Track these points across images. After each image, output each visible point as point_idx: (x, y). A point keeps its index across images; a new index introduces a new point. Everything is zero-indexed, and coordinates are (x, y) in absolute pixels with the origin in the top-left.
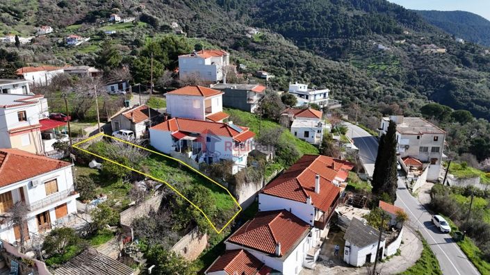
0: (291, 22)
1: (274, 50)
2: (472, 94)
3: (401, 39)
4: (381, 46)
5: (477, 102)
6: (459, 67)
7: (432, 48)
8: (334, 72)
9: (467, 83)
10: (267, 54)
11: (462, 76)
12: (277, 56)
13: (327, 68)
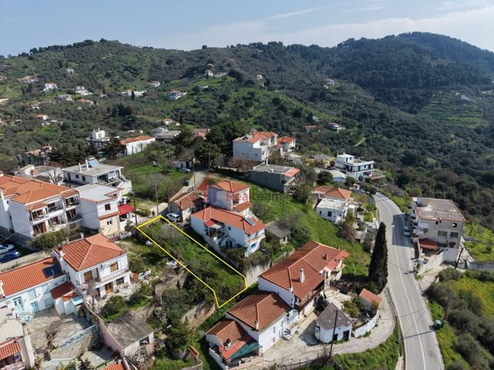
0: (371, 72)
1: (349, 101)
3: (487, 89)
4: (464, 97)
8: (408, 124)
10: (342, 105)
12: (352, 108)
13: (401, 121)
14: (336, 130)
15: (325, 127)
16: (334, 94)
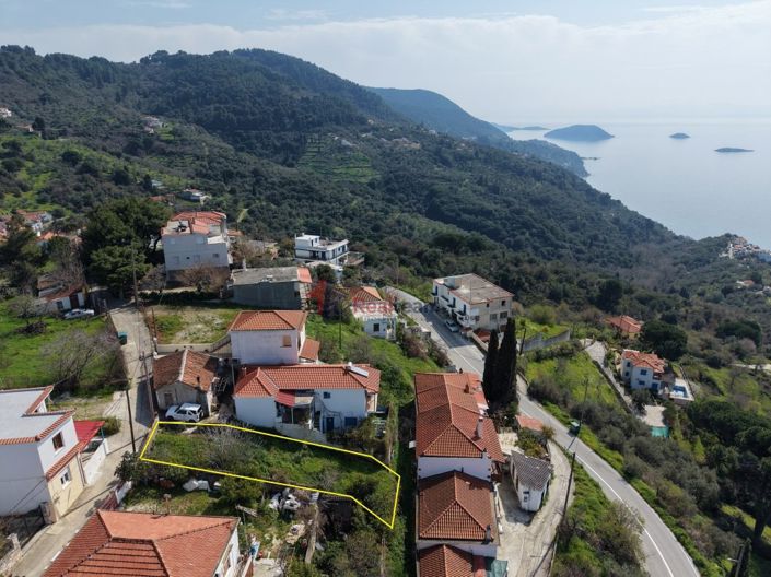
0: (212, 107)
1: (198, 152)
2: (457, 200)
3: (366, 131)
4: (345, 142)
5: (465, 211)
6: (439, 167)
7: (405, 142)
8: (295, 183)
9: (451, 188)
10: (188, 160)
11: (443, 178)
12: (205, 163)
13: (284, 178)
14: (198, 201)
15: (177, 197)
16: (168, 142)
